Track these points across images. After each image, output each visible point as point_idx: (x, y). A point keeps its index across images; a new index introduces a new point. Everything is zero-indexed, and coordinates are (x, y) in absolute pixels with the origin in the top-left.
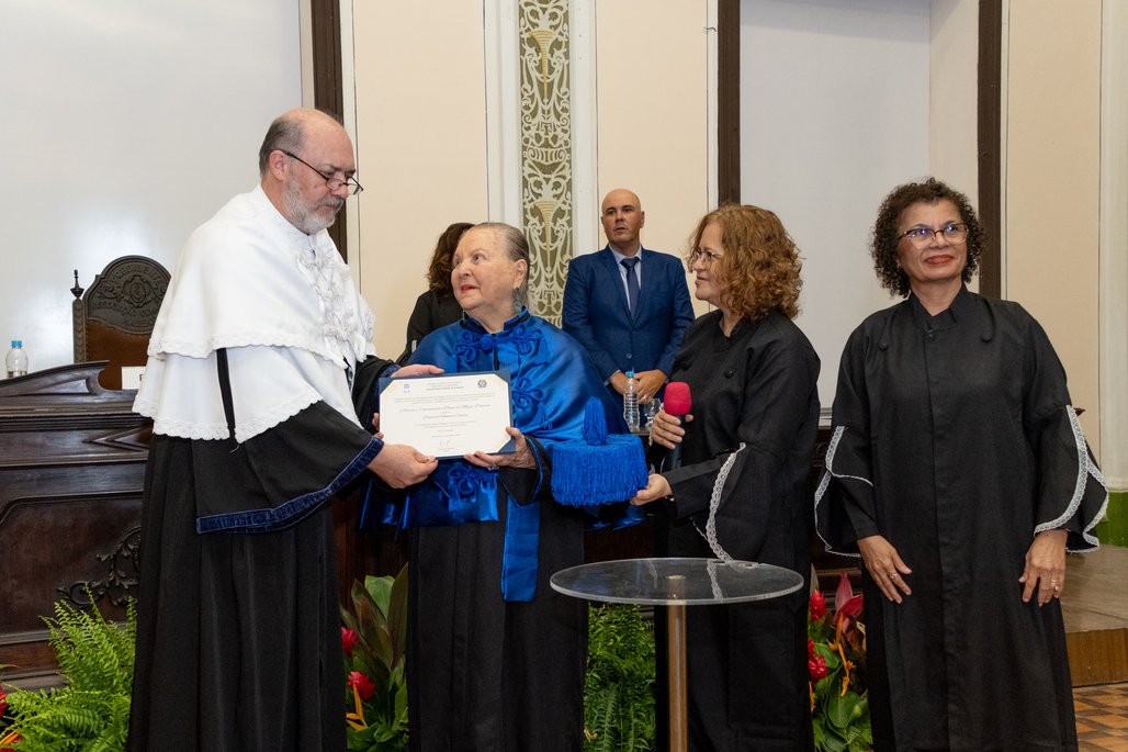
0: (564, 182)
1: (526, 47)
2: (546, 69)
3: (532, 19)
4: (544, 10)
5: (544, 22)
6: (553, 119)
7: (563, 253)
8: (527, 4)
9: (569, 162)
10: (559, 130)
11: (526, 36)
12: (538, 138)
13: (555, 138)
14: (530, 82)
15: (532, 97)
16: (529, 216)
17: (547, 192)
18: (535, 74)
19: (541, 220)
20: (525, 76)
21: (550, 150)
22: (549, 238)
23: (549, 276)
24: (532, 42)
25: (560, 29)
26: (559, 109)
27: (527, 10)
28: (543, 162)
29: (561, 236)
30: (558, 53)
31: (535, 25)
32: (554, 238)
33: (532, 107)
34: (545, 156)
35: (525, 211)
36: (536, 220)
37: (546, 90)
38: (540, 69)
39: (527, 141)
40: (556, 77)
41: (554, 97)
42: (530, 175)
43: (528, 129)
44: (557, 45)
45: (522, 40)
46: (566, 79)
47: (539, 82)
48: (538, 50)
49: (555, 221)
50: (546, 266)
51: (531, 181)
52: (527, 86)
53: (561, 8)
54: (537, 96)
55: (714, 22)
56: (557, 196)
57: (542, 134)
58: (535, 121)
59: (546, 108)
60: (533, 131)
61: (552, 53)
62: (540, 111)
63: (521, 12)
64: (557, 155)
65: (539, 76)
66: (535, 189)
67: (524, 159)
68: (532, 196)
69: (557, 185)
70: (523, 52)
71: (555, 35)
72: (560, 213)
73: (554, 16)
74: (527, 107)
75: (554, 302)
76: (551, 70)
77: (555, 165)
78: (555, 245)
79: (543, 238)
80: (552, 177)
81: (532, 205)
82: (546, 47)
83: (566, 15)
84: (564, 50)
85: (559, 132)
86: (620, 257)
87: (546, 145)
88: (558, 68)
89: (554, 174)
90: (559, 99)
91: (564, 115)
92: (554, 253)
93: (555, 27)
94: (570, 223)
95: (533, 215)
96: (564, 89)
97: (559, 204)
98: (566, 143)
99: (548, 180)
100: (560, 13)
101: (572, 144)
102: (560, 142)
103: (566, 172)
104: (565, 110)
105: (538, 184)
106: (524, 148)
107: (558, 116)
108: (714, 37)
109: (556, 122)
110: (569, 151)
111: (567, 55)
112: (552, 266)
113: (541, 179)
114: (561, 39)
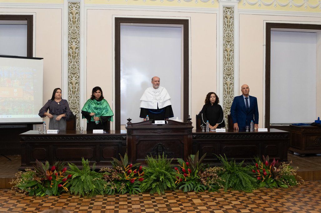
0: (232, 77)
1: (225, 51)
2: (229, 55)
3: (226, 46)
4: (229, 44)
5: (229, 46)
6: (230, 65)
7: (232, 91)
8: (225, 43)
9: (233, 73)
10: (231, 67)
11: (225, 49)
12: (227, 69)
13: (230, 69)
14: (225, 58)
15: (226, 61)
16: (225, 85)
17: (229, 79)
18: (226, 56)
19: (227, 85)
20: (224, 57)
21: (229, 71)
22: (229, 89)
23: (229, 96)
24: (226, 50)
25: (232, 47)
26: (231, 63)
27: (225, 44)
28: (228, 74)
29: (231, 88)
30: (231, 52)
31: (226, 47)
32: (230, 89)
33: (226, 63)
34: (228, 72)
35: (224, 83)
36: (226, 85)
37: (229, 59)
38: (227, 55)
39: (224, 70)
40: (231, 57)
41: (230, 61)
42: (225, 76)
43: (225, 67)
44: (231, 50)
45: (224, 50)
46: (233, 57)
47: (227, 58)
48: (227, 52)
49: (230, 85)
50: (228, 94)
51: (225, 77)
52: (225, 59)
53: (232, 43)
54: (227, 61)
55: (265, 44)
56: (231, 80)
57: (228, 68)
58: (226, 66)
59: (229, 63)
60: (226, 68)
61: (230, 52)
62: (227, 64)
63: (224, 44)
64: (231, 72)
65: (227, 57)
66: (226, 79)
67: (224, 73)
68: (225, 80)
69: (231, 78)
70: (224, 52)
71: (231, 49)
72: (231, 84)
73: (231, 45)
74: (225, 63)
75: (229, 101)
76: (230, 55)
77: (230, 74)
78: (230, 90)
79: (227, 89)
80: (230, 77)
81: (225, 82)
82: (229, 51)
83: (233, 45)
84: (232, 51)
85: (231, 68)
86: (244, 97)
87: (229, 70)
88: (231, 55)
89: (230, 76)
90: (231, 61)
91: (232, 64)
92: (230, 92)
93: (231, 47)
94: (233, 86)
95: (226, 84)
96: (232, 59)
97: (231, 82)
98: (233, 70)
99: (229, 77)
100: (232, 44)
101: (234, 70)
102: (231, 69)
103: (233, 75)
104: (232, 63)
105: (227, 78)
106: (224, 71)
107: (231, 64)
108: (265, 47)
109: (231, 66)
110: (233, 71)
111: (233, 52)
112: (229, 94)
113: (227, 77)
114: (232, 49)
